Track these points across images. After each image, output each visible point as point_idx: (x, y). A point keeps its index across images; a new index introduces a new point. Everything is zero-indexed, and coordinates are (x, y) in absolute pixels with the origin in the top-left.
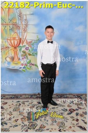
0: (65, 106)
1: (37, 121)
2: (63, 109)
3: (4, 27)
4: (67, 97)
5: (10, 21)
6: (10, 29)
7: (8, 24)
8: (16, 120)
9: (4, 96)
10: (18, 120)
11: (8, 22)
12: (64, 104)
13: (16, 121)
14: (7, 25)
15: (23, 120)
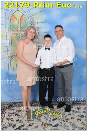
0: (80, 113)
1: (58, 127)
2: (79, 115)
3: (16, 34)
4: (79, 104)
5: (21, 28)
6: (22, 36)
7: (20, 31)
8: (36, 126)
9: (16, 104)
10: (38, 126)
11: (20, 30)
12: (79, 111)
13: (37, 128)
14: (19, 33)
15: (44, 126)
